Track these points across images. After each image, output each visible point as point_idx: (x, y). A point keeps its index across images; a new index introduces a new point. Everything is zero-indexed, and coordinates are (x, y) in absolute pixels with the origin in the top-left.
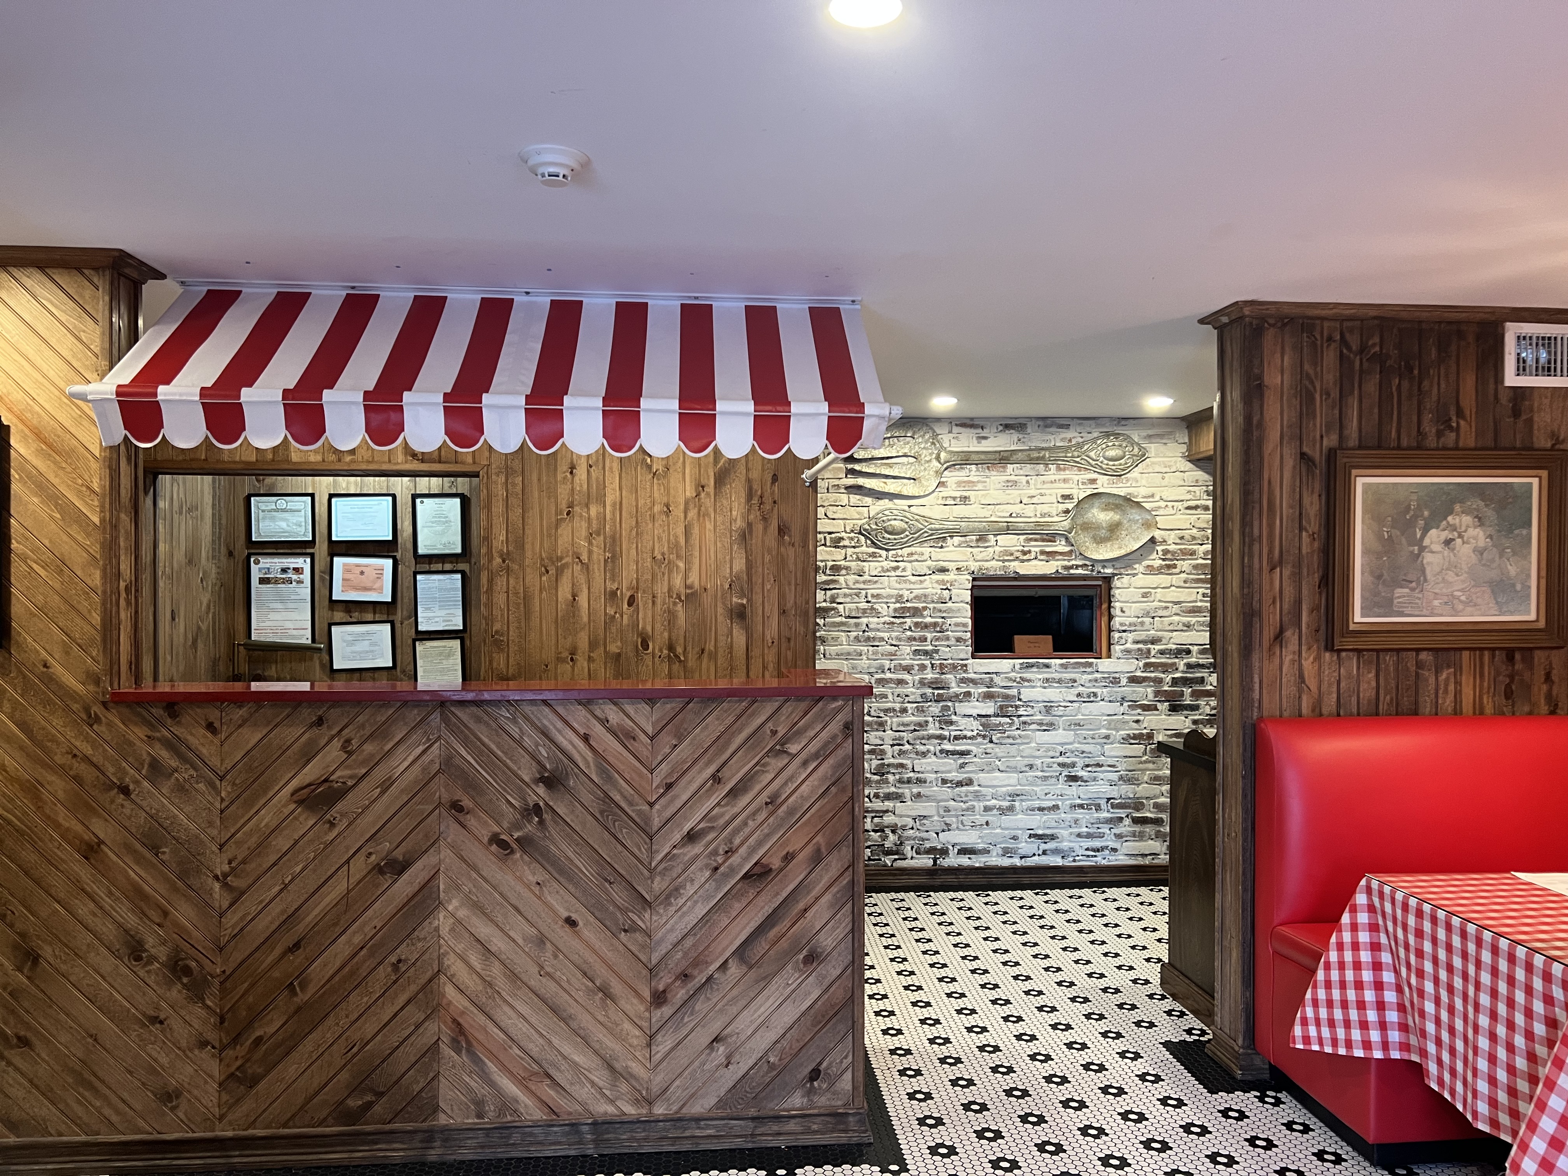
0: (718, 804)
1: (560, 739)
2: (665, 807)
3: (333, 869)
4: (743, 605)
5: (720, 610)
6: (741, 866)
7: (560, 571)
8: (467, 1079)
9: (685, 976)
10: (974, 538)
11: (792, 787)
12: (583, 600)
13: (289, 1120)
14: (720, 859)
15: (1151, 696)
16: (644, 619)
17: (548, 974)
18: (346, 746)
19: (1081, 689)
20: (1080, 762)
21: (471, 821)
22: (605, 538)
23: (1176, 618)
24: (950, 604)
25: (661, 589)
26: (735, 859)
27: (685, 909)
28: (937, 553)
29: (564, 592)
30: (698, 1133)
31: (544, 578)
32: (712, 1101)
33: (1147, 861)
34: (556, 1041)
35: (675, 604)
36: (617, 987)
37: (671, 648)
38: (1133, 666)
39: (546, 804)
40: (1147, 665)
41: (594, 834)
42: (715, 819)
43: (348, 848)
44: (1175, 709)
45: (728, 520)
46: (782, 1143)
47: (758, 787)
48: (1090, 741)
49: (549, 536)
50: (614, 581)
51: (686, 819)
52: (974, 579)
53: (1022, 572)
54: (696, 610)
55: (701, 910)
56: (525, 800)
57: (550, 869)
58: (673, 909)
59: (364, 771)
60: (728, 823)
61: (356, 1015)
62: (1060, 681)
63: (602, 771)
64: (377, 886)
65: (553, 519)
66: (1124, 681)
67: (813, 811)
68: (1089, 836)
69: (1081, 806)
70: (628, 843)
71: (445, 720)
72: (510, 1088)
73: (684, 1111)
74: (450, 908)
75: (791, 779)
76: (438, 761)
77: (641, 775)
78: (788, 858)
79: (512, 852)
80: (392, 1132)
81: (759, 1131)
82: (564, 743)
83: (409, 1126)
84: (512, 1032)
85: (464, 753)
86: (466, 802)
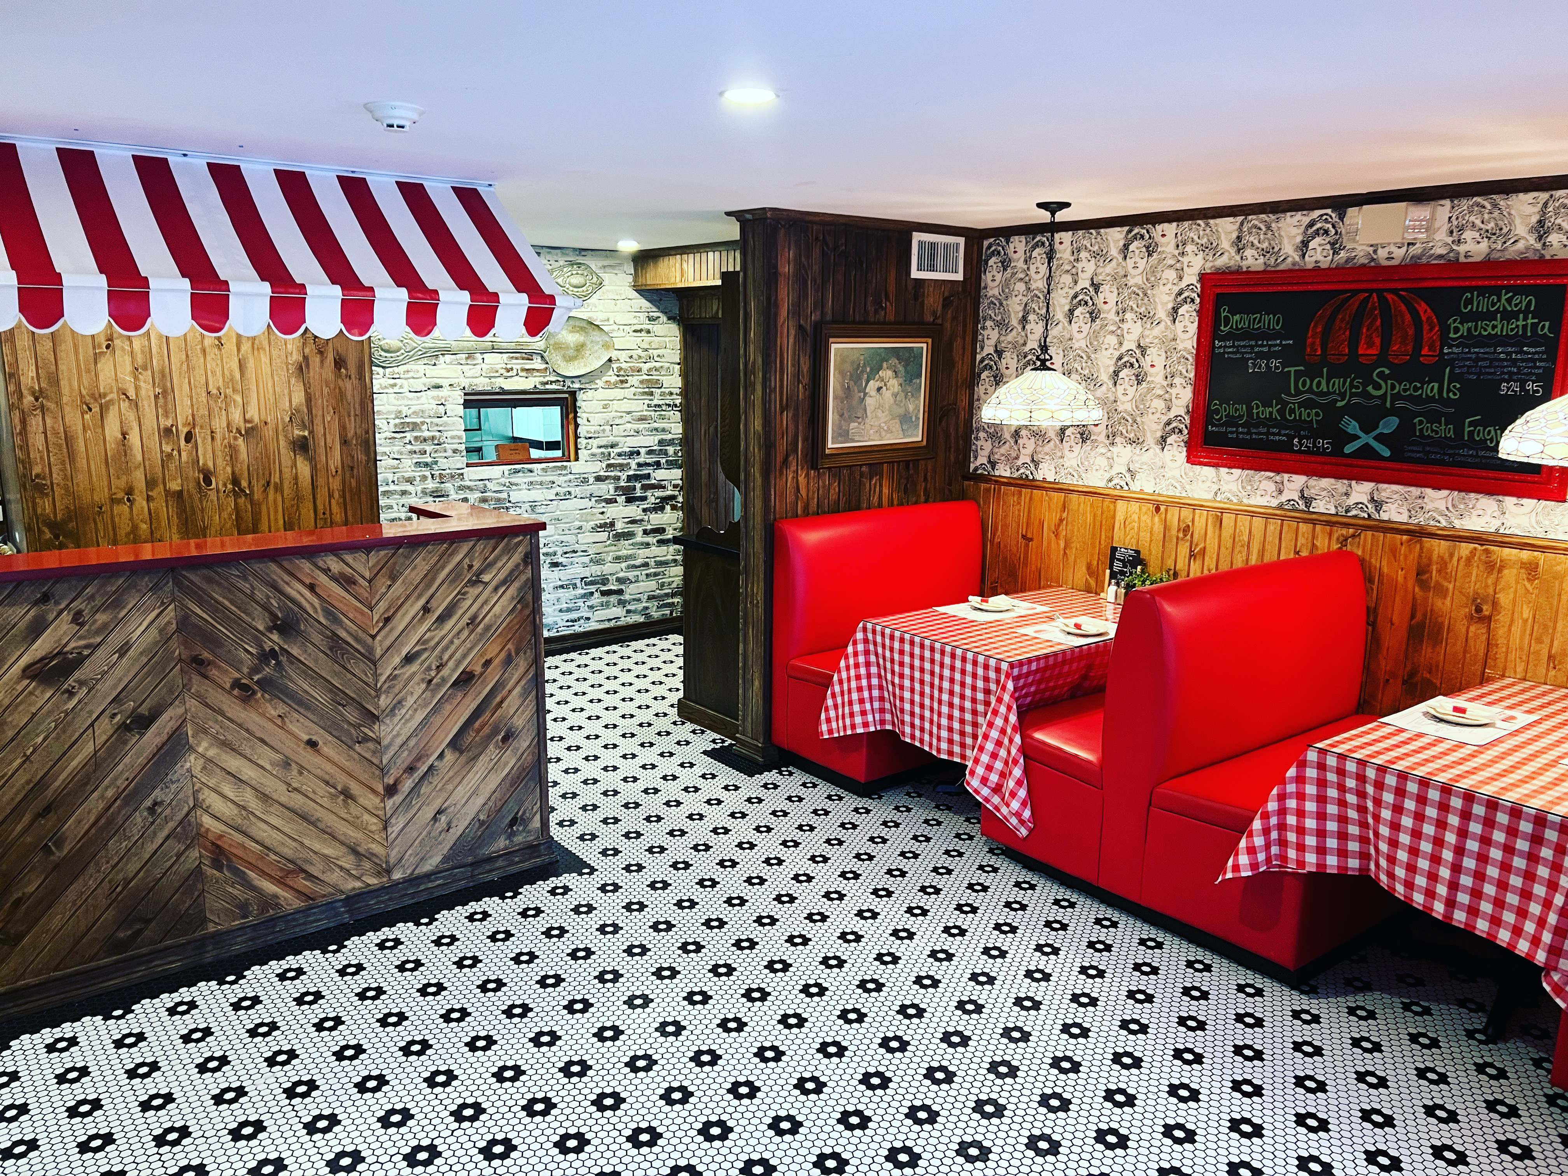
0: (429, 630)
1: (288, 590)
2: (386, 637)
3: (77, 734)
4: (305, 437)
5: (282, 443)
6: (450, 675)
7: (104, 410)
8: (230, 890)
9: (411, 769)
10: (464, 356)
11: (486, 608)
12: (134, 438)
13: (60, 963)
14: (433, 673)
15: (612, 492)
16: (204, 455)
17: (295, 789)
18: (77, 619)
19: (558, 489)
20: (560, 551)
21: (214, 673)
22: (153, 373)
23: (629, 426)
24: (445, 418)
25: (219, 424)
26: (445, 672)
27: (407, 716)
28: (431, 371)
29: (112, 430)
30: (430, 885)
31: (87, 417)
32: (437, 859)
33: (612, 624)
34: (307, 842)
35: (235, 438)
36: (355, 788)
37: (235, 481)
38: (598, 468)
39: (281, 648)
40: (609, 466)
41: (325, 667)
42: (426, 642)
43: (91, 713)
44: (629, 501)
45: (283, 354)
46: (494, 876)
47: (460, 612)
48: (567, 532)
49: (88, 371)
50: (167, 417)
51: (403, 644)
52: (465, 394)
53: (507, 387)
54: (258, 443)
55: (420, 716)
56: (261, 646)
57: (289, 702)
58: (399, 717)
59: (99, 640)
60: (438, 643)
61: (116, 859)
62: (541, 484)
63: (328, 613)
64: (125, 743)
65: (91, 353)
66: (591, 480)
67: (504, 625)
68: (569, 610)
69: (562, 587)
70: (357, 672)
71: (178, 584)
72: (270, 887)
73: (416, 872)
74: (200, 750)
75: (485, 602)
76: (174, 622)
77: (362, 613)
78: (488, 663)
79: (254, 693)
80: (167, 948)
81: (476, 872)
82: (293, 593)
83: (182, 940)
84: (268, 842)
85: (199, 612)
86: (206, 655)
